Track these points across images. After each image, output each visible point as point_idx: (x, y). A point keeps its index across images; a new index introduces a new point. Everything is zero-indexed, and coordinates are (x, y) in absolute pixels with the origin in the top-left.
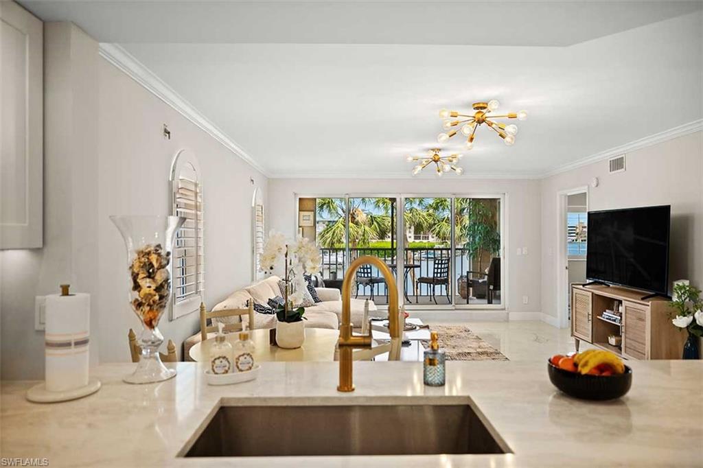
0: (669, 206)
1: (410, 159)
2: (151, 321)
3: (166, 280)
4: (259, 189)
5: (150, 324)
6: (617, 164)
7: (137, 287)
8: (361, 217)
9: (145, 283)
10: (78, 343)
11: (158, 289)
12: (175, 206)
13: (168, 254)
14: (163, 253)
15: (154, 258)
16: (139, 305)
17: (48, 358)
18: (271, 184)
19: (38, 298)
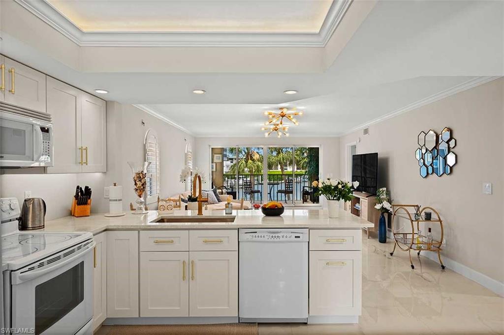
0: (377, 154)
1: (263, 129)
2: (140, 195)
3: (145, 182)
4: (189, 144)
5: (140, 196)
6: (366, 131)
7: (136, 184)
8: (256, 157)
9: (138, 183)
10: (119, 200)
11: (143, 185)
12: (146, 155)
13: (146, 174)
14: (144, 173)
15: (141, 175)
16: (137, 190)
17: (110, 204)
18: (197, 140)
19: (105, 188)
